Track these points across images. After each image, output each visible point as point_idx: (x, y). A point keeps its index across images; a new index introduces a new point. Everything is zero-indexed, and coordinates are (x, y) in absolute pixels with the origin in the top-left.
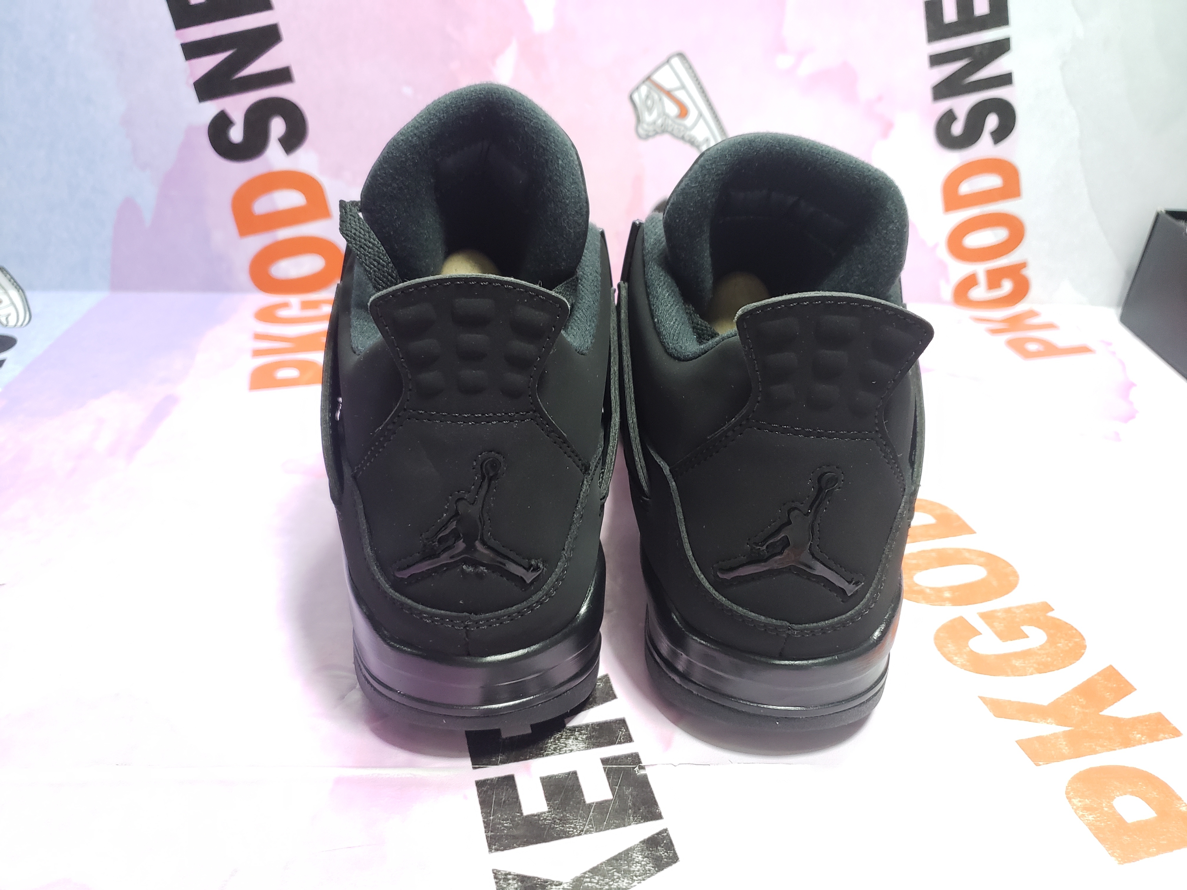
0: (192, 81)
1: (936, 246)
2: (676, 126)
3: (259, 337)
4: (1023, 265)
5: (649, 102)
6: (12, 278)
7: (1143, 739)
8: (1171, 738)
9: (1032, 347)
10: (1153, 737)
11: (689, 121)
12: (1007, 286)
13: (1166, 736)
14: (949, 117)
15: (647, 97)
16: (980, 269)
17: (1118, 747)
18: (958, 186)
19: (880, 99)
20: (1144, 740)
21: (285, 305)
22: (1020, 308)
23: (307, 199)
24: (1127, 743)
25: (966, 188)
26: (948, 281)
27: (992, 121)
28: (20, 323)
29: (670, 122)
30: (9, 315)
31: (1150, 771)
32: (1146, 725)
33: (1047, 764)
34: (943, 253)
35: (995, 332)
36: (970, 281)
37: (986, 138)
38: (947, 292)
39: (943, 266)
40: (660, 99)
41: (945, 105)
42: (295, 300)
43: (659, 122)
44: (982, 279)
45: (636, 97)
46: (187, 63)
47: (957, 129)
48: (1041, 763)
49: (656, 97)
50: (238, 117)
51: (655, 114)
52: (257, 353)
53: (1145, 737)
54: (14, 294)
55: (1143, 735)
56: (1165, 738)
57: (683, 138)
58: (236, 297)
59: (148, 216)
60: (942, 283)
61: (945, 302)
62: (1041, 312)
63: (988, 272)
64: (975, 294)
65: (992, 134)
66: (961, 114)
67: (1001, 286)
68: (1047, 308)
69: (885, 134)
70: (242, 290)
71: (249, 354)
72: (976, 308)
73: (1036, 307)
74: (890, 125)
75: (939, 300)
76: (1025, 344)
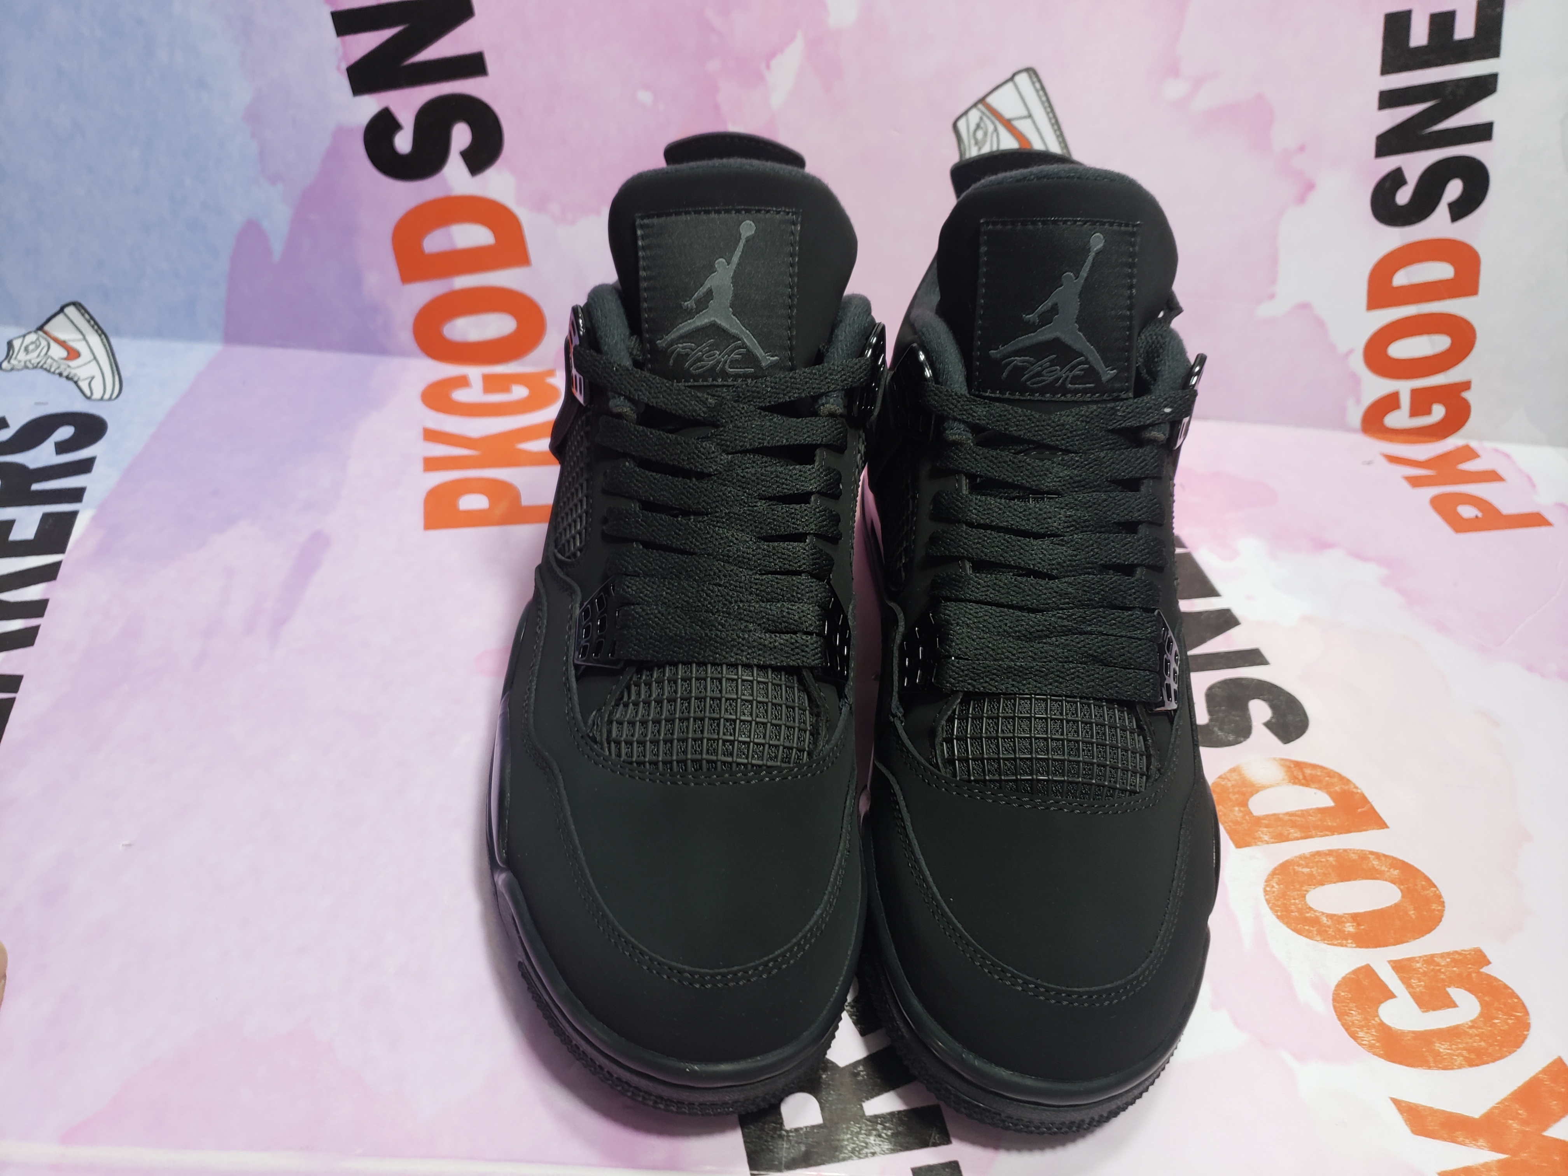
0: (344, 66)
1: (1351, 351)
3: (431, 435)
4: (1466, 385)
5: (980, 134)
6: (92, 318)
9: (1467, 512)
12: (1438, 412)
14: (1396, 179)
15: (978, 126)
16: (1404, 388)
18: (1393, 276)
19: (1302, 149)
21: (462, 382)
22: (1452, 443)
23: (496, 237)
25: (1401, 278)
26: (1358, 401)
27: (1454, 189)
28: (107, 396)
30: (93, 378)
34: (1357, 362)
35: (1415, 482)
36: (1390, 402)
37: (1442, 211)
38: (1355, 416)
39: (1356, 380)
40: (996, 129)
41: (1390, 163)
42: (475, 373)
44: (1405, 401)
45: (962, 124)
46: (339, 40)
47: (1403, 196)
49: (991, 128)
50: (407, 118)
52: (432, 464)
54: (94, 340)
58: (395, 363)
59: (277, 247)
60: (1350, 403)
61: (1350, 430)
62: (1480, 452)
63: (1415, 393)
64: (1393, 420)
65: (1452, 206)
66: (1412, 177)
67: (1429, 412)
68: (1489, 445)
69: (1301, 199)
70: (402, 353)
71: (420, 466)
72: (1391, 440)
73: (1474, 444)
74: (1310, 187)
75: (1342, 425)
76: (1457, 506)
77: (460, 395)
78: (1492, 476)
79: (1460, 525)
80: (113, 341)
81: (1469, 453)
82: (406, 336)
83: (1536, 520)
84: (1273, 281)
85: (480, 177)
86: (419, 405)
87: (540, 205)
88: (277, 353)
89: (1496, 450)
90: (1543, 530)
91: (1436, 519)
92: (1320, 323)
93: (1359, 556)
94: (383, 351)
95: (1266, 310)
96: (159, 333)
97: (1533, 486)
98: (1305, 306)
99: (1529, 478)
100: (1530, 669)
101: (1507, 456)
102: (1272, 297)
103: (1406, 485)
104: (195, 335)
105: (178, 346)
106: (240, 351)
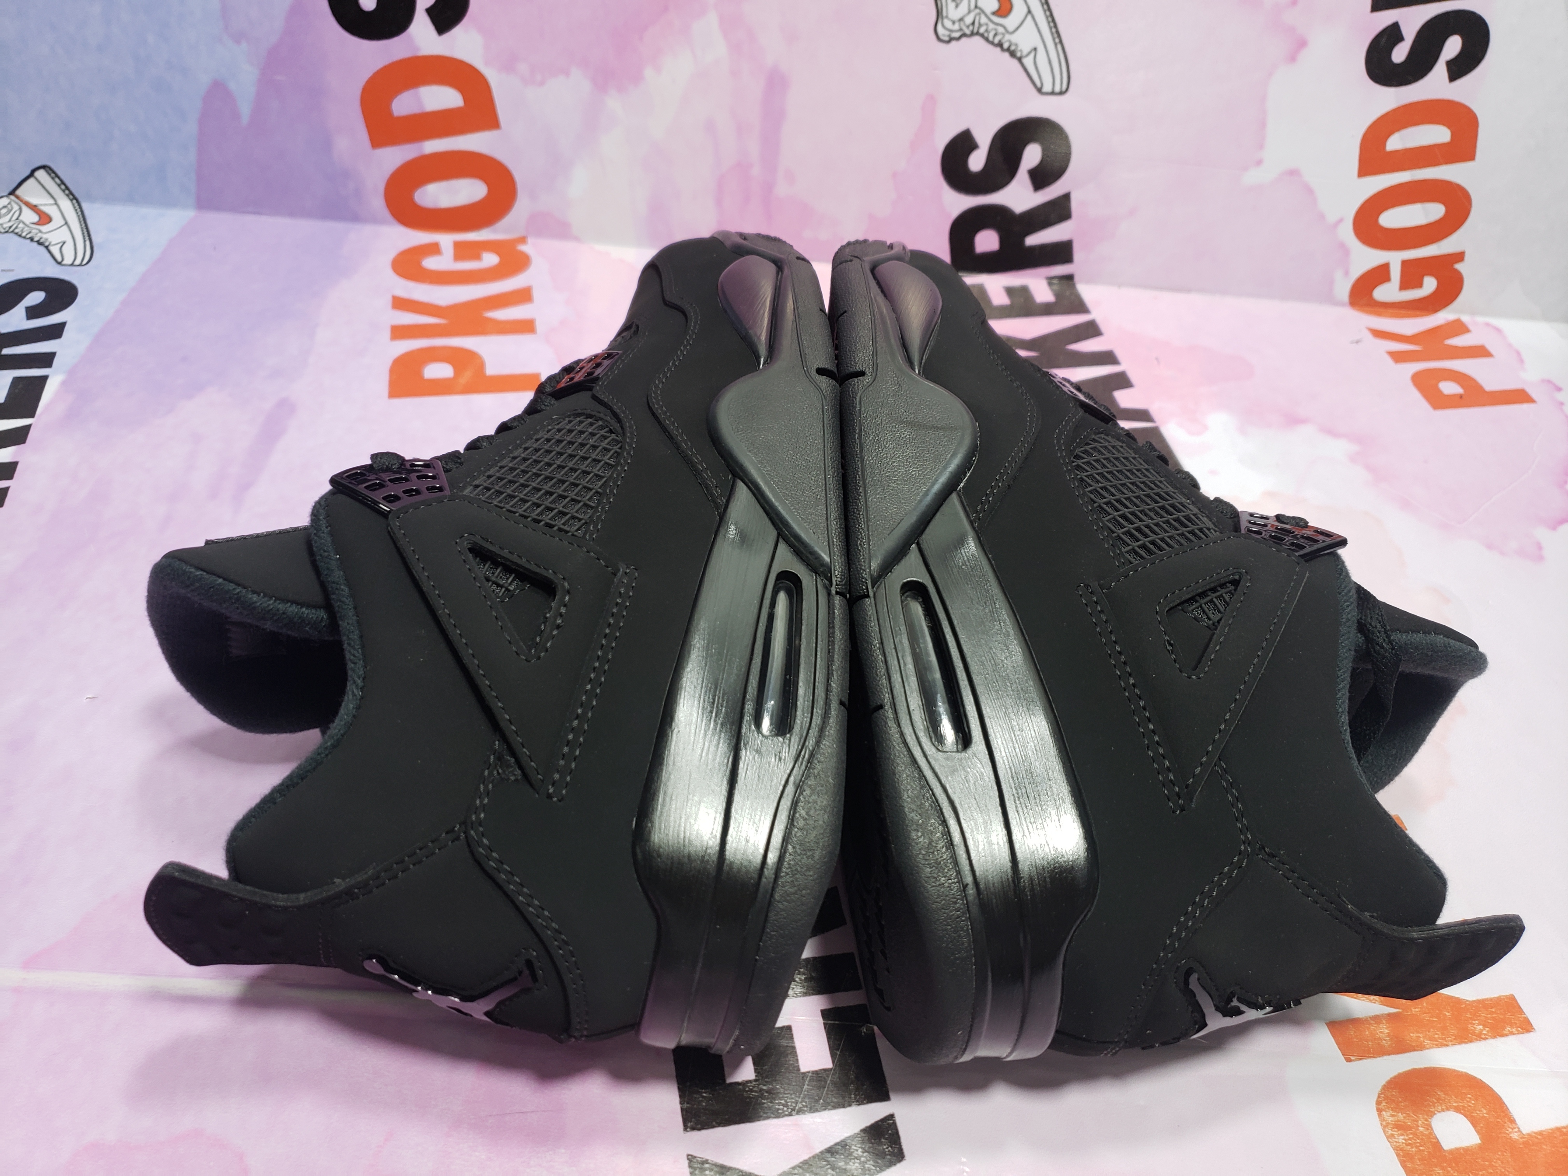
1: (1341, 220)
2: (991, 26)
3: (400, 304)
4: (1460, 257)
6: (63, 183)
7: (1484, 1032)
8: (1519, 1033)
9: (1449, 388)
10: (1497, 1030)
11: (1011, 22)
12: (1430, 284)
13: (1514, 1030)
14: (1393, 34)
16: (1395, 259)
17: (1451, 1041)
18: (1387, 140)
20: (1485, 1034)
21: (434, 249)
22: (1443, 317)
23: (465, 99)
24: (1465, 1037)
25: (1395, 143)
26: (1347, 273)
27: (1453, 46)
28: (78, 262)
29: (984, 20)
30: (64, 243)
31: (1484, 1080)
32: (1492, 1013)
33: (1361, 1059)
34: (1347, 232)
35: (1398, 357)
36: (1380, 274)
37: (1440, 69)
38: (1343, 288)
39: (1346, 250)
41: (1387, 18)
42: (446, 240)
43: (969, 20)
44: (1396, 273)
47: (1400, 54)
48: (1353, 1058)
51: (963, 8)
52: (399, 332)
53: (1487, 1029)
54: (66, 204)
55: (1485, 1026)
56: (1512, 1033)
57: (1000, 45)
58: (367, 230)
59: (245, 109)
60: (1339, 275)
61: (1338, 303)
62: (1471, 327)
63: (1405, 263)
64: (1383, 293)
65: (1450, 64)
66: (1410, 33)
67: (1419, 285)
68: (1480, 319)
69: (1292, 58)
70: (374, 220)
71: (387, 334)
72: (1379, 314)
73: (1465, 319)
74: (1302, 44)
75: (1329, 299)
76: (1439, 382)
77: (431, 263)
78: (1480, 352)
79: (1439, 401)
80: (85, 205)
81: (1459, 328)
82: (378, 203)
83: (1519, 396)
84: (1261, 147)
85: (446, 36)
86: (389, 272)
87: (509, 66)
88: (249, 220)
89: (1488, 325)
90: (1525, 406)
91: (1415, 395)
92: (1311, 192)
93: (1331, 432)
94: (355, 218)
95: (1253, 177)
96: (130, 198)
97: (1522, 361)
98: (1293, 173)
99: (1518, 353)
100: (1490, 547)
101: (1498, 330)
102: (1259, 162)
103: (1389, 360)
104: (167, 202)
105: (150, 212)
106: (213, 218)
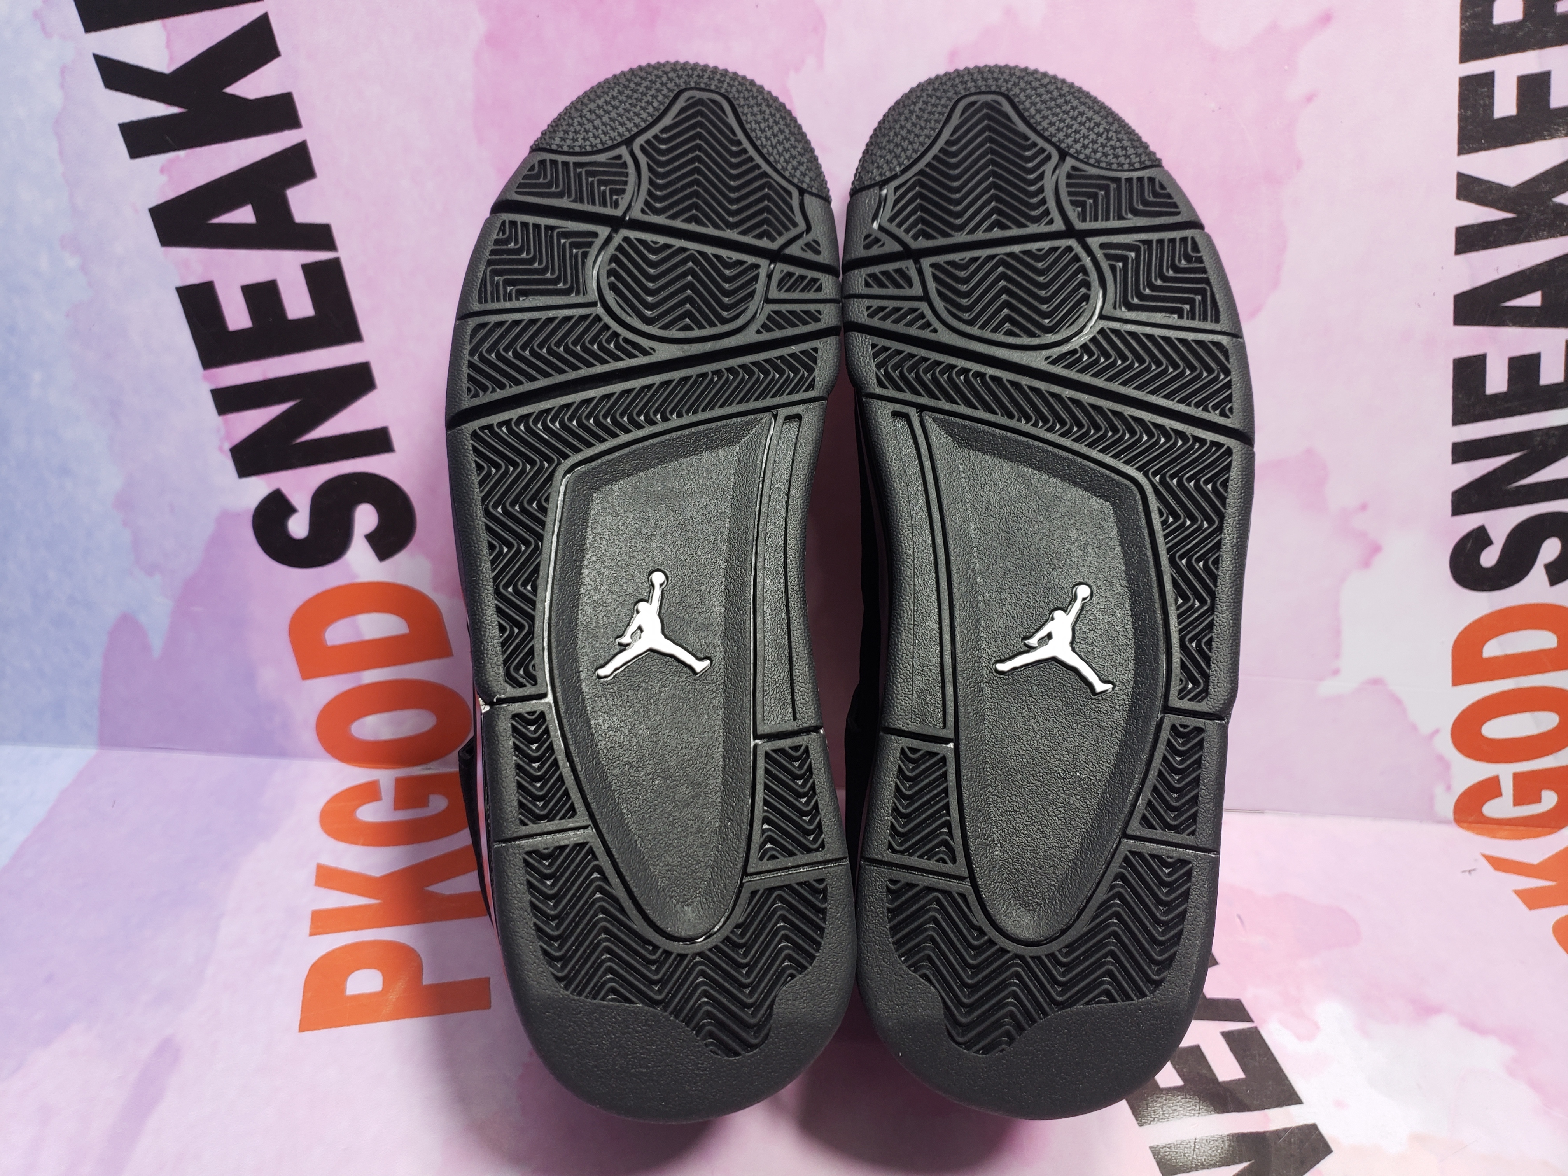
0: (227, 446)
1: (1437, 731)
3: (325, 877)
12: (1549, 799)
14: (1478, 538)
16: (1506, 772)
18: (1483, 646)
19: (1364, 507)
21: (371, 793)
23: (410, 626)
25: (1493, 649)
26: (1449, 788)
27: (1551, 549)
34: (1445, 744)
35: (1530, 900)
36: (1489, 788)
37: (1537, 573)
38: (1446, 805)
39: (1445, 764)
41: (1471, 521)
42: (386, 778)
44: (1507, 786)
46: (221, 418)
47: (1489, 558)
50: (301, 500)
52: (320, 922)
58: (296, 766)
59: (157, 642)
60: (1439, 790)
61: (1442, 821)
63: (1517, 776)
64: (1494, 809)
65: (1549, 568)
66: (1499, 536)
67: (1537, 800)
69: (1366, 563)
70: (305, 755)
71: (306, 925)
72: (1491, 835)
74: (1376, 549)
75: (1430, 816)
77: (366, 813)
82: (309, 737)
84: (1337, 656)
85: (389, 562)
86: (316, 829)
92: (1398, 701)
93: (1475, 1027)
94: (282, 753)
95: (1329, 687)
98: (1376, 682)
102: (1336, 672)
103: (1521, 905)
104: (66, 740)
105: (44, 751)
106: (116, 755)
